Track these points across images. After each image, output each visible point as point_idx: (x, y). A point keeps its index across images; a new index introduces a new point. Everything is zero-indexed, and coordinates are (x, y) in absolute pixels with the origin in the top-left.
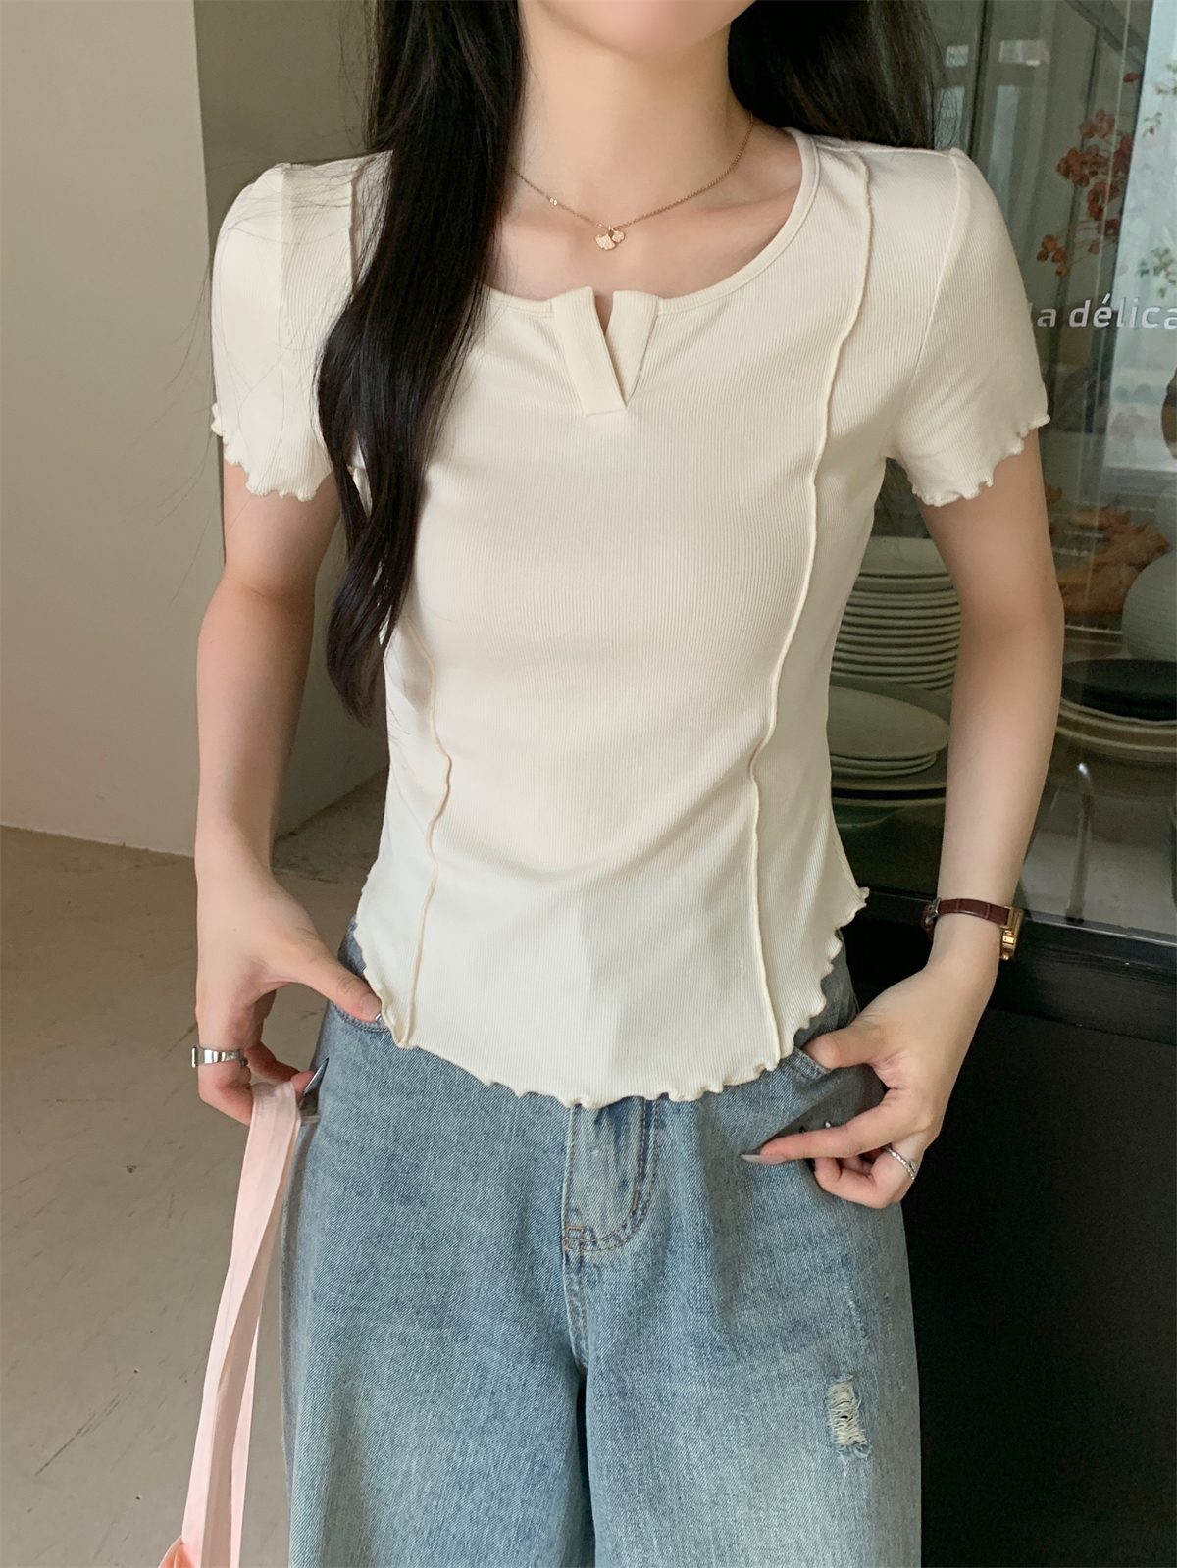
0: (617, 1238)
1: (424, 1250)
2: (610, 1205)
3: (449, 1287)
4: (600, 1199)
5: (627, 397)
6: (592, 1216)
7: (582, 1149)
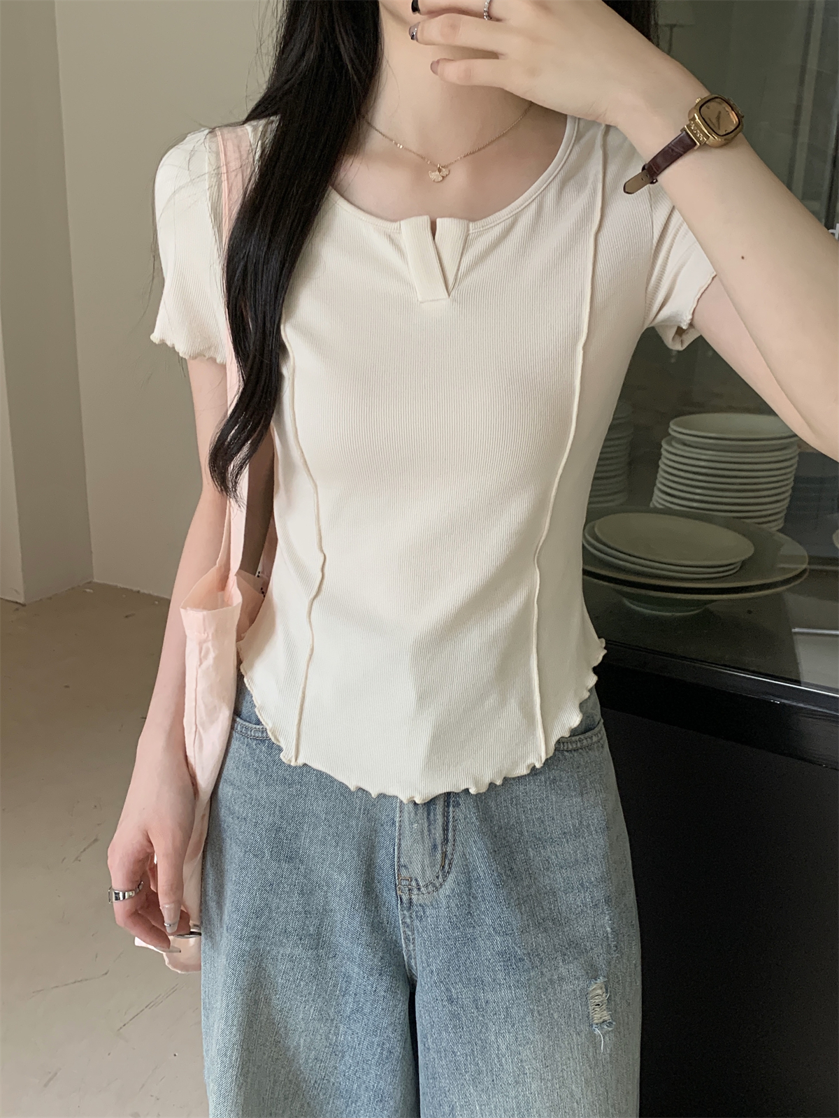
1: (303, 895)
3: (322, 921)
5: (450, 290)
6: (416, 870)
7: (407, 823)
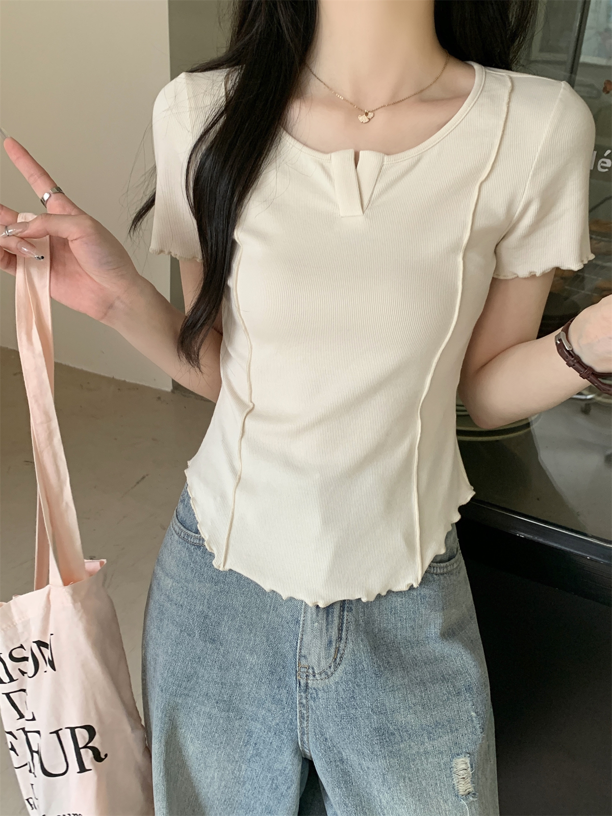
0: (326, 674)
4: (318, 650)
5: (365, 209)
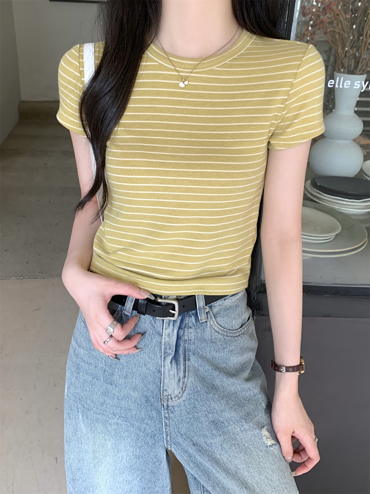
0: (178, 397)
2: (176, 387)
4: (173, 386)
6: (170, 391)
7: (167, 371)
